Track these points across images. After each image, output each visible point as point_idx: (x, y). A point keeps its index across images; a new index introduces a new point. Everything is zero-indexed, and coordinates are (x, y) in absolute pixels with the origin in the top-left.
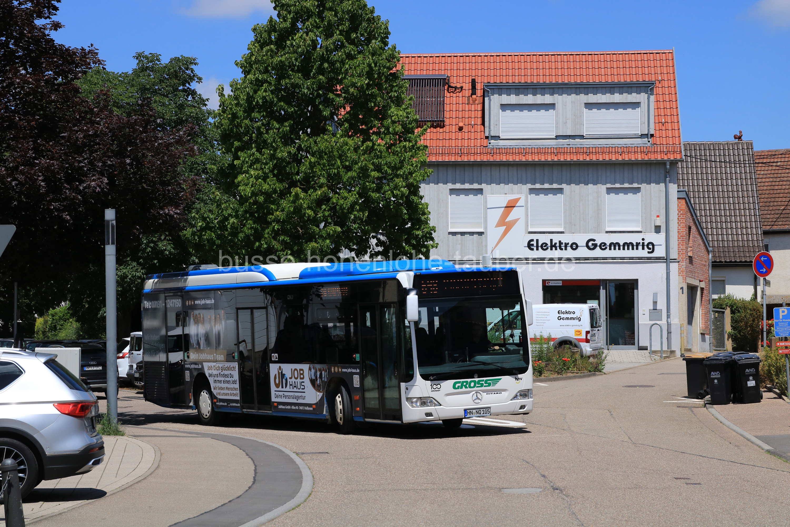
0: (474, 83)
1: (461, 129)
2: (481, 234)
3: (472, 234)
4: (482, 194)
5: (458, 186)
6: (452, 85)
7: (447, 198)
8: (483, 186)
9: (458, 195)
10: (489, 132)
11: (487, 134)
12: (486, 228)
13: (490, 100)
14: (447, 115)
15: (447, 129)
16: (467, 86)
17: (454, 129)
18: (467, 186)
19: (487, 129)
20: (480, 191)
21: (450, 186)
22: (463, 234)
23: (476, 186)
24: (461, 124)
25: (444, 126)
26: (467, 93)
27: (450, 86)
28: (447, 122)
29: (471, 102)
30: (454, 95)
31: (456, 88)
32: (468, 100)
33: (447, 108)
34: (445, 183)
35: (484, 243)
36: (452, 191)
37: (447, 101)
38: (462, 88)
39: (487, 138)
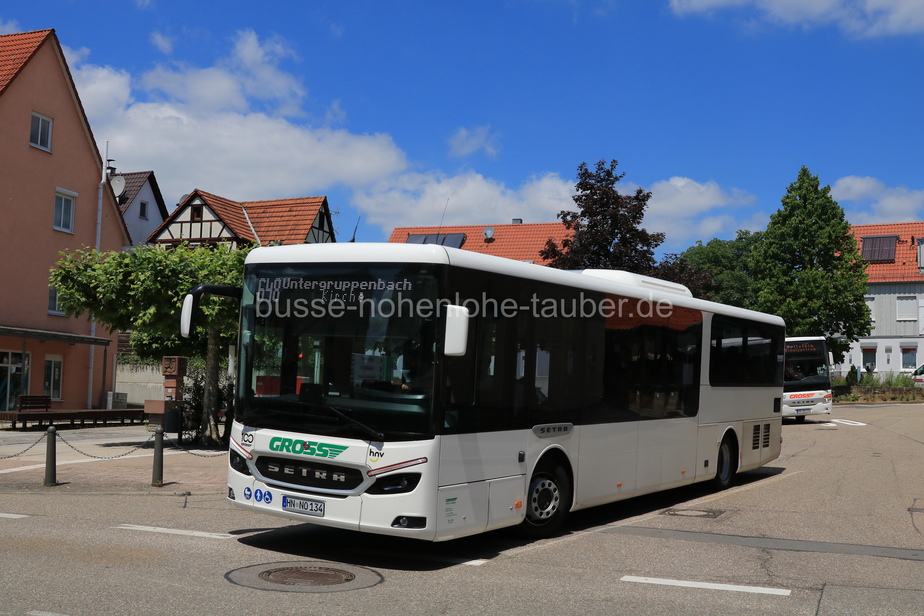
0: (913, 238)
1: (904, 264)
2: (915, 321)
3: (910, 321)
4: (916, 299)
5: (902, 295)
6: (901, 240)
7: (896, 302)
8: (916, 295)
9: (902, 300)
10: (920, 265)
11: (919, 266)
12: (918, 318)
13: (920, 247)
14: (897, 256)
15: (896, 264)
16: (910, 240)
17: (900, 264)
18: (907, 295)
19: (919, 264)
20: (915, 298)
21: (897, 295)
22: (905, 321)
23: (912, 295)
24: (904, 261)
25: (895, 262)
26: (909, 244)
27: (900, 241)
28: (896, 260)
29: (911, 249)
30: (902, 245)
31: (903, 241)
32: (910, 248)
33: (897, 252)
34: (895, 293)
35: (917, 326)
36: (899, 298)
37: (897, 248)
38: (906, 241)
39: (919, 268)
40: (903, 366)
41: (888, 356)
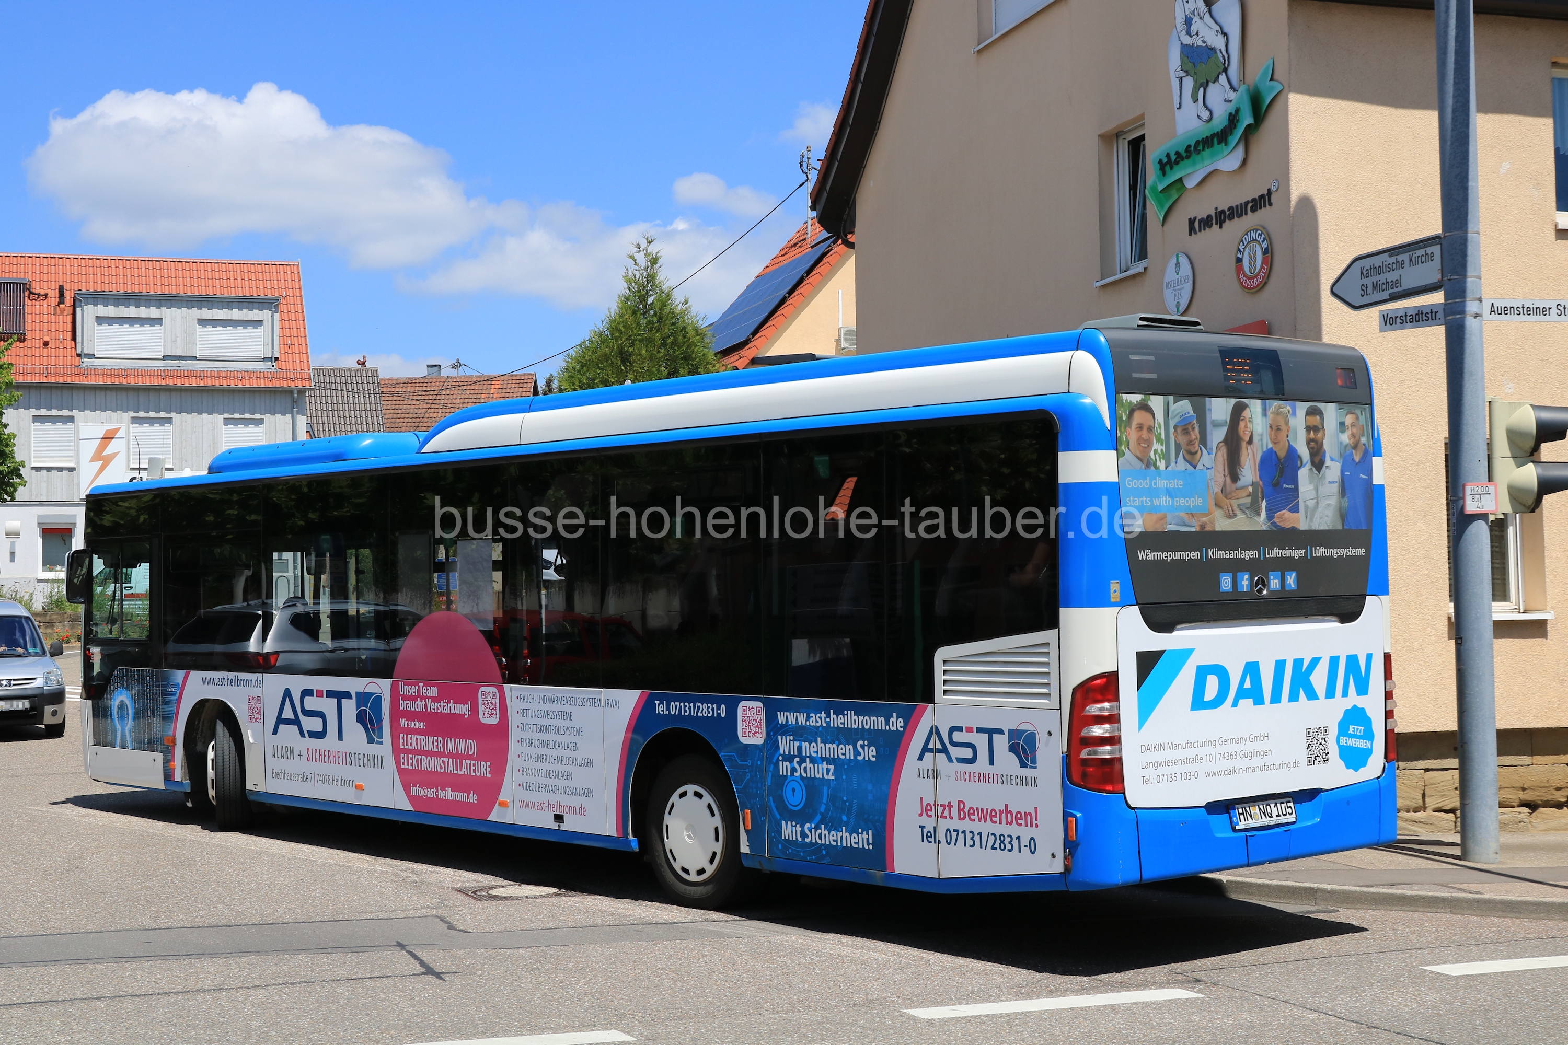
0: (61, 290)
1: (46, 344)
2: (71, 470)
3: (60, 469)
4: (73, 422)
5: (43, 412)
6: (34, 291)
7: (30, 426)
8: (75, 413)
9: (43, 423)
10: (82, 349)
11: (79, 352)
12: (78, 463)
13: (82, 311)
14: (28, 326)
15: (28, 343)
16: (54, 294)
17: (38, 343)
18: (54, 412)
19: (79, 346)
20: (71, 419)
21: (34, 412)
22: (49, 469)
23: (65, 413)
24: (46, 339)
25: (25, 340)
26: (54, 301)
27: (31, 293)
28: (29, 335)
29: (58, 312)
30: (37, 303)
31: (39, 295)
32: (55, 310)
33: (28, 318)
34: (27, 408)
35: (75, 481)
36: (36, 418)
37: (28, 310)
38: (46, 295)
39: (79, 355)
40: (44, 564)
41: (13, 544)
